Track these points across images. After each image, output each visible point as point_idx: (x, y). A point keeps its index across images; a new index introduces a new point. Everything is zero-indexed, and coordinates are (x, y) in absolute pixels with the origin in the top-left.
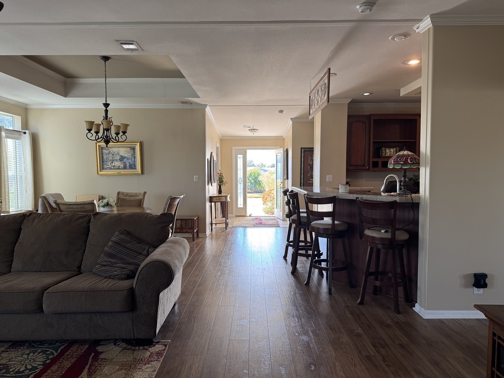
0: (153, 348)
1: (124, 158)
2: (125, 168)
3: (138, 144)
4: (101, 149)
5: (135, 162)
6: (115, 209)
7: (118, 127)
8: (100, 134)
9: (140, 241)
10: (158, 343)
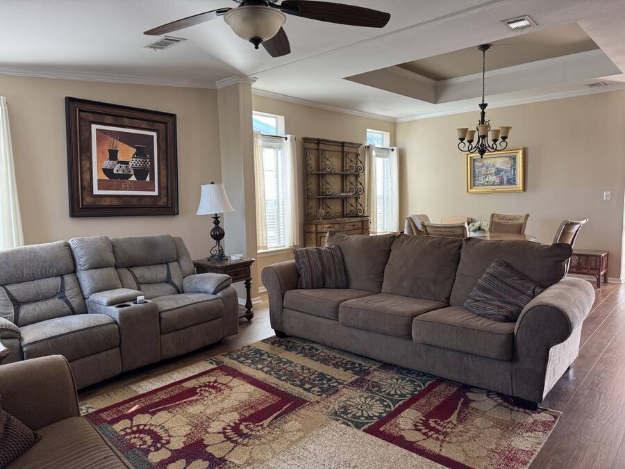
0: (538, 415)
1: (501, 171)
2: (501, 183)
3: (521, 151)
4: (473, 161)
5: (514, 175)
6: (488, 235)
7: (497, 132)
8: (474, 144)
9: (523, 277)
10: (544, 410)
